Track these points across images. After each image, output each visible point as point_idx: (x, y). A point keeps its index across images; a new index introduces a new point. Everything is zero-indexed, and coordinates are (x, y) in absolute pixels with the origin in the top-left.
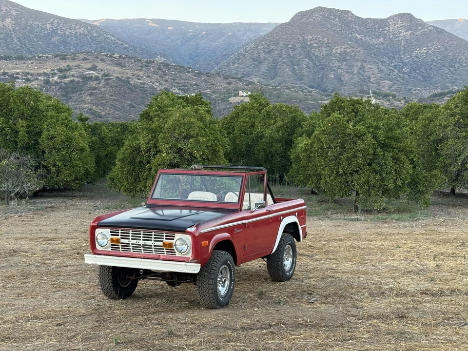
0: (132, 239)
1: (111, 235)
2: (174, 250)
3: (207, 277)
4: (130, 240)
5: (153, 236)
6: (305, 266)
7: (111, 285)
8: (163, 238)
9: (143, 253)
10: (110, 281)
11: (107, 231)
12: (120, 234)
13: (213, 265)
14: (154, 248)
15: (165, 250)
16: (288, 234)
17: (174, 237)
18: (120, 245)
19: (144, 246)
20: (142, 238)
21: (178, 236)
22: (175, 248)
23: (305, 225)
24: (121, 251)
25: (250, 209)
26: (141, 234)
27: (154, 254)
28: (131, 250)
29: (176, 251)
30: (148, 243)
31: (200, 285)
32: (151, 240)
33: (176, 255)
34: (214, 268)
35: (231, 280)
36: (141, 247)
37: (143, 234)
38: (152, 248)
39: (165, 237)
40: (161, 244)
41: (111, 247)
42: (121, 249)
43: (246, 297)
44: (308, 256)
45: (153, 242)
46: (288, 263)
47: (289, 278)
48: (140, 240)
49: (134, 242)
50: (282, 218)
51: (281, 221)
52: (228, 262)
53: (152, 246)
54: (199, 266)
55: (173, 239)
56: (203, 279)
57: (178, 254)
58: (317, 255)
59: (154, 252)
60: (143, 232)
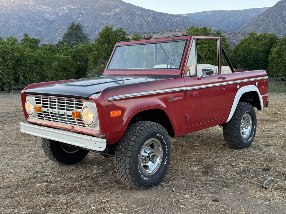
1: (37, 103)
2: (82, 120)
3: (124, 154)
5: (65, 105)
6: (267, 131)
7: (51, 153)
8: (73, 107)
9: (60, 123)
10: (49, 149)
11: (33, 99)
13: (132, 139)
14: (67, 118)
15: (76, 121)
16: (246, 103)
17: (82, 105)
18: (43, 113)
19: (59, 115)
20: (57, 107)
21: (85, 103)
23: (267, 95)
24: (45, 120)
25: (195, 76)
26: (56, 102)
27: (68, 124)
29: (83, 122)
30: (62, 112)
31: (117, 163)
32: (64, 109)
34: (133, 143)
35: (164, 155)
36: (57, 117)
37: (58, 102)
38: (65, 118)
41: (38, 116)
42: (44, 118)
43: (188, 171)
44: (273, 121)
46: (246, 131)
47: (247, 146)
48: (55, 108)
50: (238, 87)
51: (237, 90)
52: (158, 135)
53: (64, 115)
54: (104, 142)
55: (81, 108)
56: (120, 157)
58: (281, 121)
59: (67, 122)
60: (58, 100)
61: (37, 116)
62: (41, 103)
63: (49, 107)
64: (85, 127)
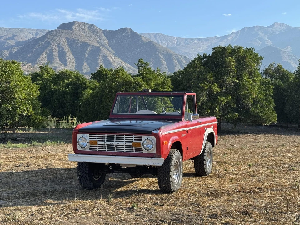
0: (107, 141)
1: (90, 138)
2: (141, 148)
4: (106, 142)
5: (124, 138)
8: (132, 140)
9: (116, 151)
11: (87, 136)
12: (97, 137)
14: (125, 148)
15: (134, 149)
17: (142, 138)
18: (97, 146)
19: (117, 146)
20: (115, 140)
22: (142, 147)
24: (98, 151)
26: (114, 137)
27: (125, 152)
28: (106, 150)
29: (143, 149)
30: (121, 143)
32: (123, 142)
33: (143, 153)
36: (114, 147)
37: (116, 137)
38: (123, 148)
39: (134, 139)
40: (131, 144)
42: (97, 149)
45: (124, 142)
49: (109, 143)
50: (206, 128)
51: (205, 130)
53: (123, 146)
54: (163, 160)
55: (141, 140)
57: (145, 152)
59: (125, 150)
60: (116, 135)
61: (89, 149)
62: (97, 139)
63: (106, 141)
64: (143, 152)
